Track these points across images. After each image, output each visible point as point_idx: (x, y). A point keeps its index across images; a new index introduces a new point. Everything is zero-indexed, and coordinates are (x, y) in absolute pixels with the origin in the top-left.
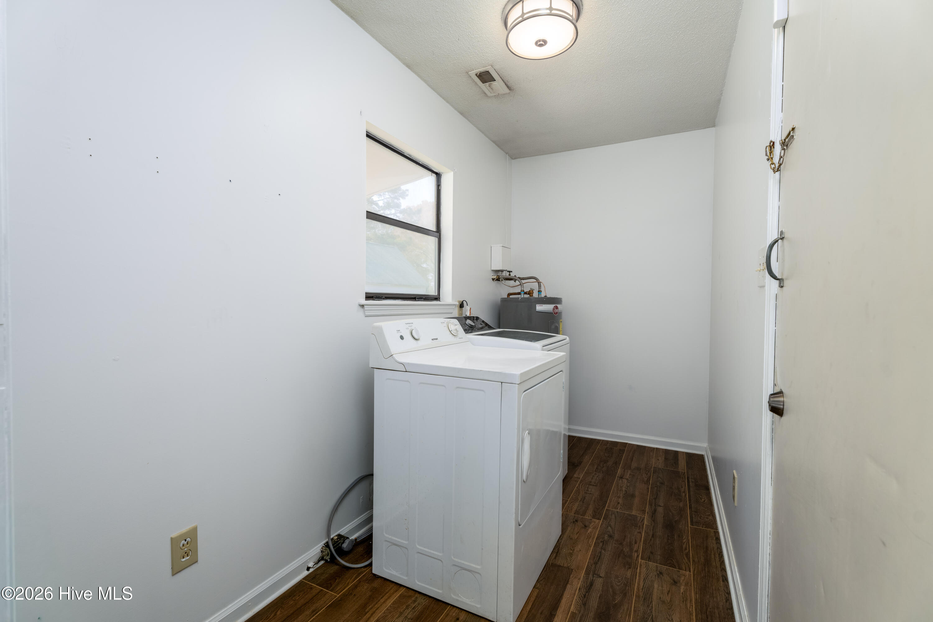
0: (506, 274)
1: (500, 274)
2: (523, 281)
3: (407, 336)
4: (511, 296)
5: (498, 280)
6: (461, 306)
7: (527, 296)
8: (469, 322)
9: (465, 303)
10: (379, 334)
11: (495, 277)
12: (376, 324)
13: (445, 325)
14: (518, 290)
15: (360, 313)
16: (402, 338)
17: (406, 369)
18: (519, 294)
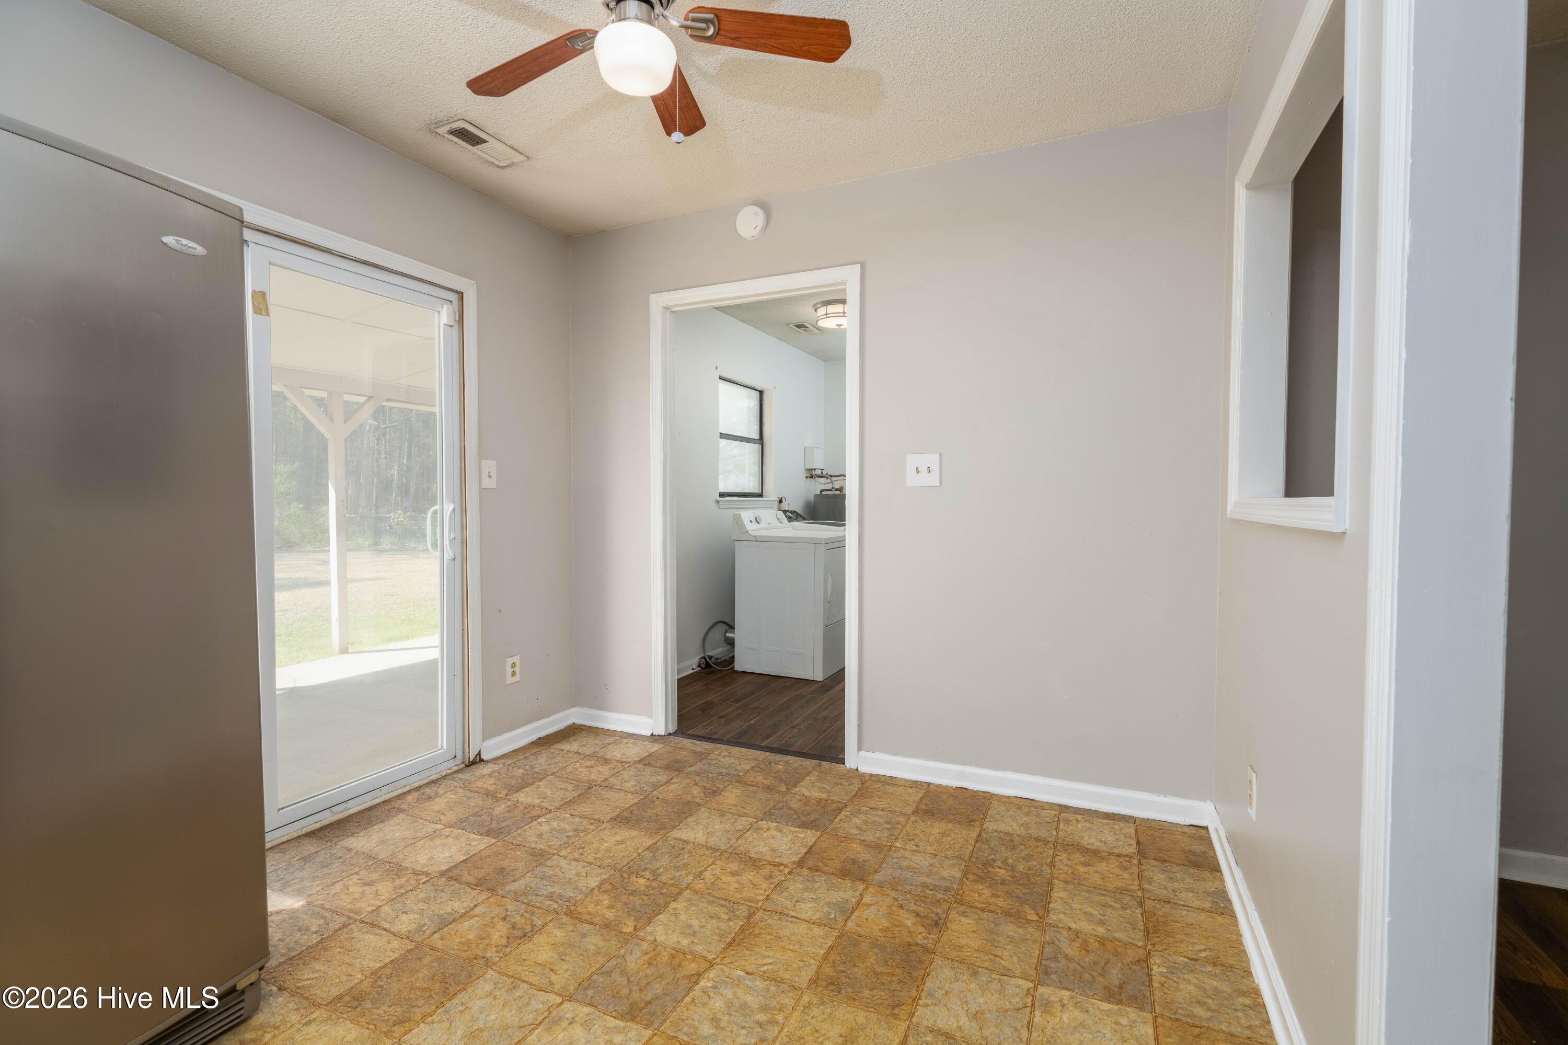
0: (818, 472)
1: (813, 472)
2: (834, 479)
3: (754, 520)
4: (823, 493)
5: (811, 477)
6: (781, 501)
7: (838, 492)
8: (788, 514)
9: (783, 499)
10: (738, 519)
11: (808, 475)
12: (736, 512)
13: (775, 515)
14: (829, 486)
15: (715, 506)
16: (751, 522)
17: (756, 540)
18: (830, 490)
